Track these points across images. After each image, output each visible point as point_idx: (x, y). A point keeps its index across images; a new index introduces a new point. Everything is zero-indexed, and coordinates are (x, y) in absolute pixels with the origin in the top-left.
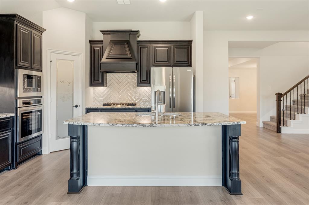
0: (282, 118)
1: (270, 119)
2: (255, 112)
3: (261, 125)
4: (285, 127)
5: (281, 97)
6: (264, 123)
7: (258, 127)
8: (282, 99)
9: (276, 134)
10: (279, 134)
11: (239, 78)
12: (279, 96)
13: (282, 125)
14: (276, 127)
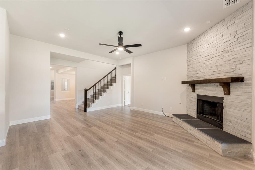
0: (87, 102)
1: (82, 103)
2: (74, 98)
3: (77, 107)
4: (89, 108)
5: (87, 91)
6: (79, 106)
7: (75, 109)
8: (87, 92)
9: (84, 113)
10: (85, 112)
11: (69, 79)
12: (86, 90)
13: (87, 106)
14: (84, 108)
